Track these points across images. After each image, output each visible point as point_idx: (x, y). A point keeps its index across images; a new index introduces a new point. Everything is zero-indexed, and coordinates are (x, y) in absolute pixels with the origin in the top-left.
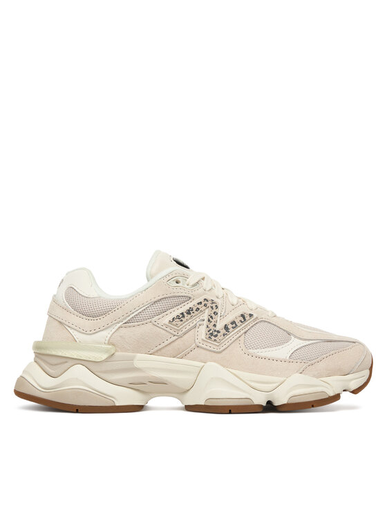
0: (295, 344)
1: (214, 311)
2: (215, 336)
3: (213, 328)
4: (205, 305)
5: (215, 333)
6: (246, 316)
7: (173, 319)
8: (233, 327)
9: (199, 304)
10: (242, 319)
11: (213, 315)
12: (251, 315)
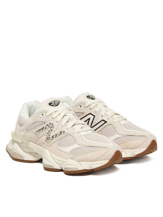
0: (76, 146)
1: (51, 129)
2: (48, 140)
3: (48, 136)
4: (49, 126)
5: (49, 138)
6: (62, 132)
7: (37, 131)
8: (55, 137)
9: (47, 125)
10: (60, 133)
11: (50, 131)
12: (64, 132)
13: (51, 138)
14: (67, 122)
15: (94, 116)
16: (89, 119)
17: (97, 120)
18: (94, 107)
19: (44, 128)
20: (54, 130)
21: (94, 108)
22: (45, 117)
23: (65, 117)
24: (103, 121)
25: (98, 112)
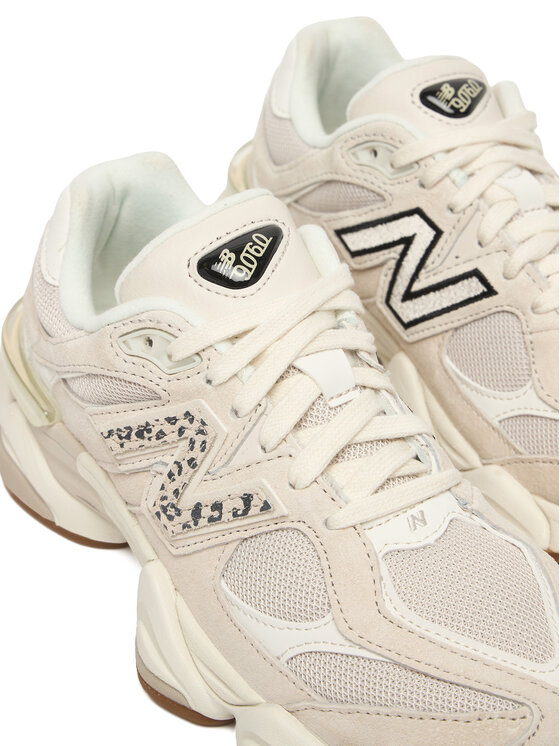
1: (192, 454)
2: (170, 518)
3: (172, 499)
4: (181, 431)
5: (171, 512)
6: (256, 503)
7: (110, 433)
8: (211, 520)
9: (172, 420)
10: (240, 505)
11: (185, 464)
12: (266, 507)
13: (187, 516)
14: (298, 426)
15: (439, 233)
16: (407, 241)
17: (451, 260)
18: (447, 175)
19: (154, 434)
20: (213, 464)
21: (447, 181)
22: (165, 363)
23: (293, 379)
24: (475, 280)
25: (464, 210)
